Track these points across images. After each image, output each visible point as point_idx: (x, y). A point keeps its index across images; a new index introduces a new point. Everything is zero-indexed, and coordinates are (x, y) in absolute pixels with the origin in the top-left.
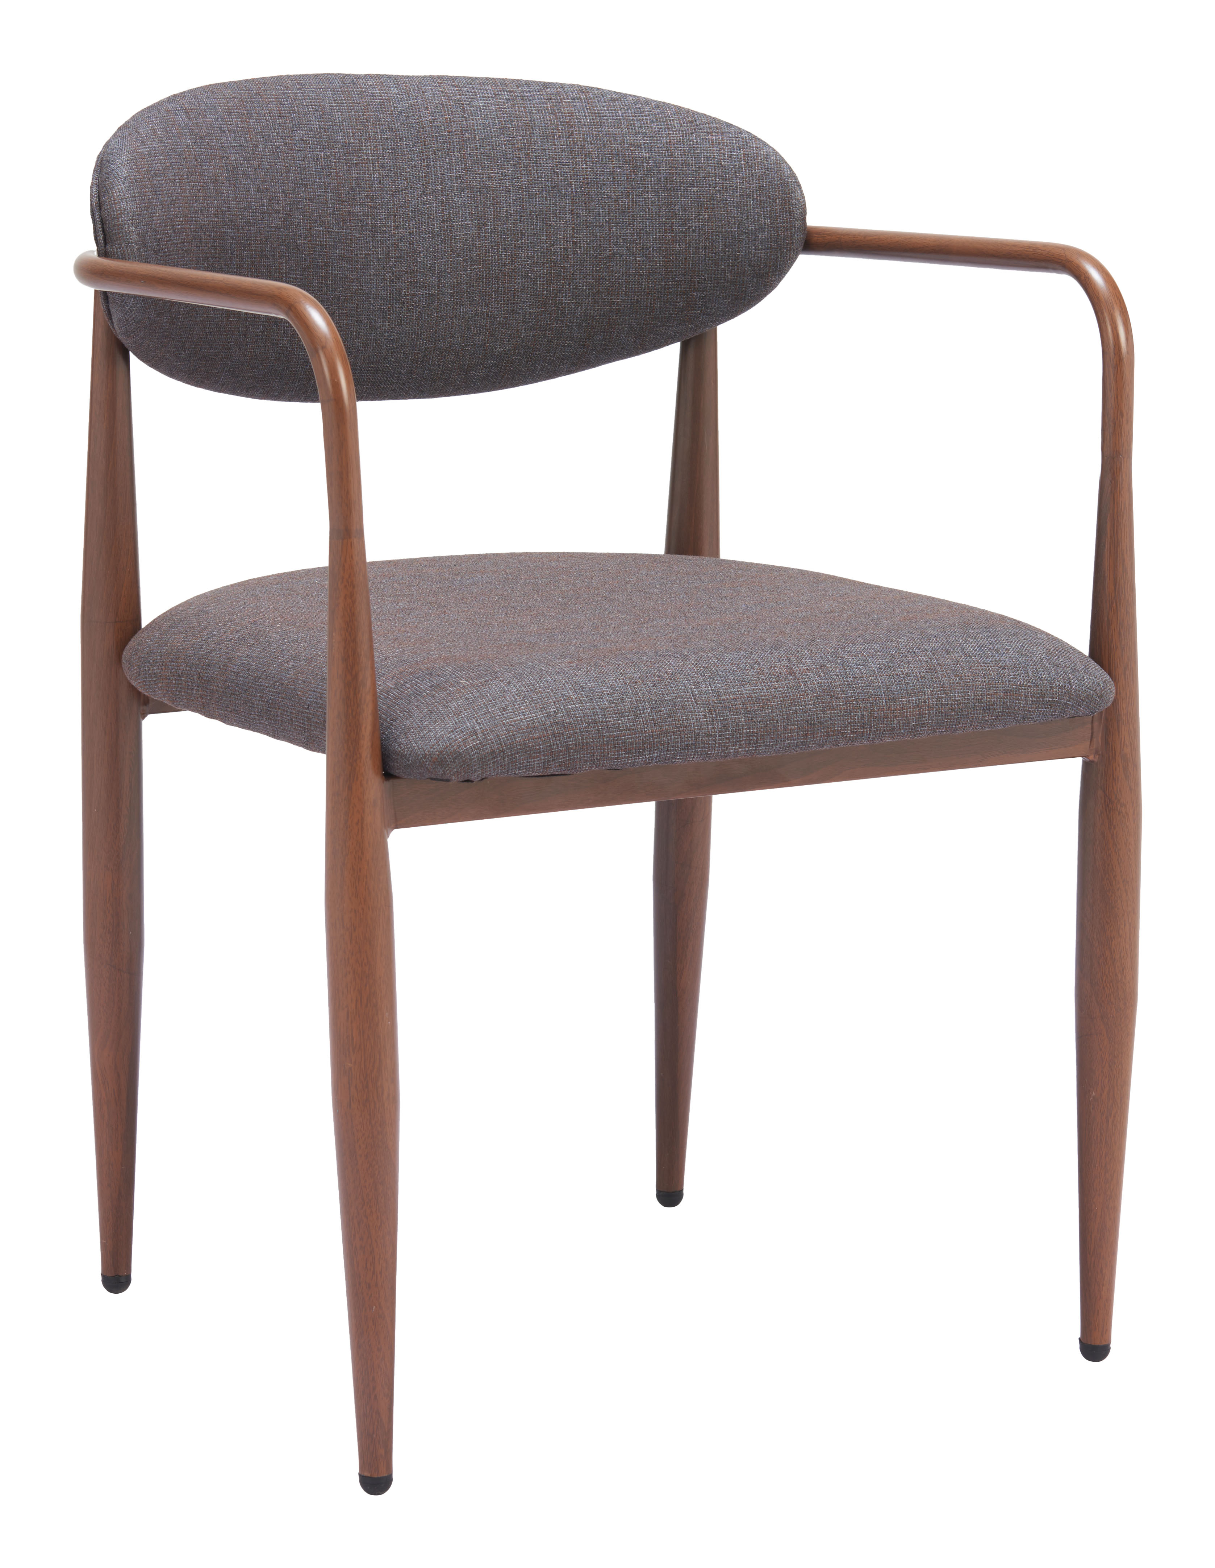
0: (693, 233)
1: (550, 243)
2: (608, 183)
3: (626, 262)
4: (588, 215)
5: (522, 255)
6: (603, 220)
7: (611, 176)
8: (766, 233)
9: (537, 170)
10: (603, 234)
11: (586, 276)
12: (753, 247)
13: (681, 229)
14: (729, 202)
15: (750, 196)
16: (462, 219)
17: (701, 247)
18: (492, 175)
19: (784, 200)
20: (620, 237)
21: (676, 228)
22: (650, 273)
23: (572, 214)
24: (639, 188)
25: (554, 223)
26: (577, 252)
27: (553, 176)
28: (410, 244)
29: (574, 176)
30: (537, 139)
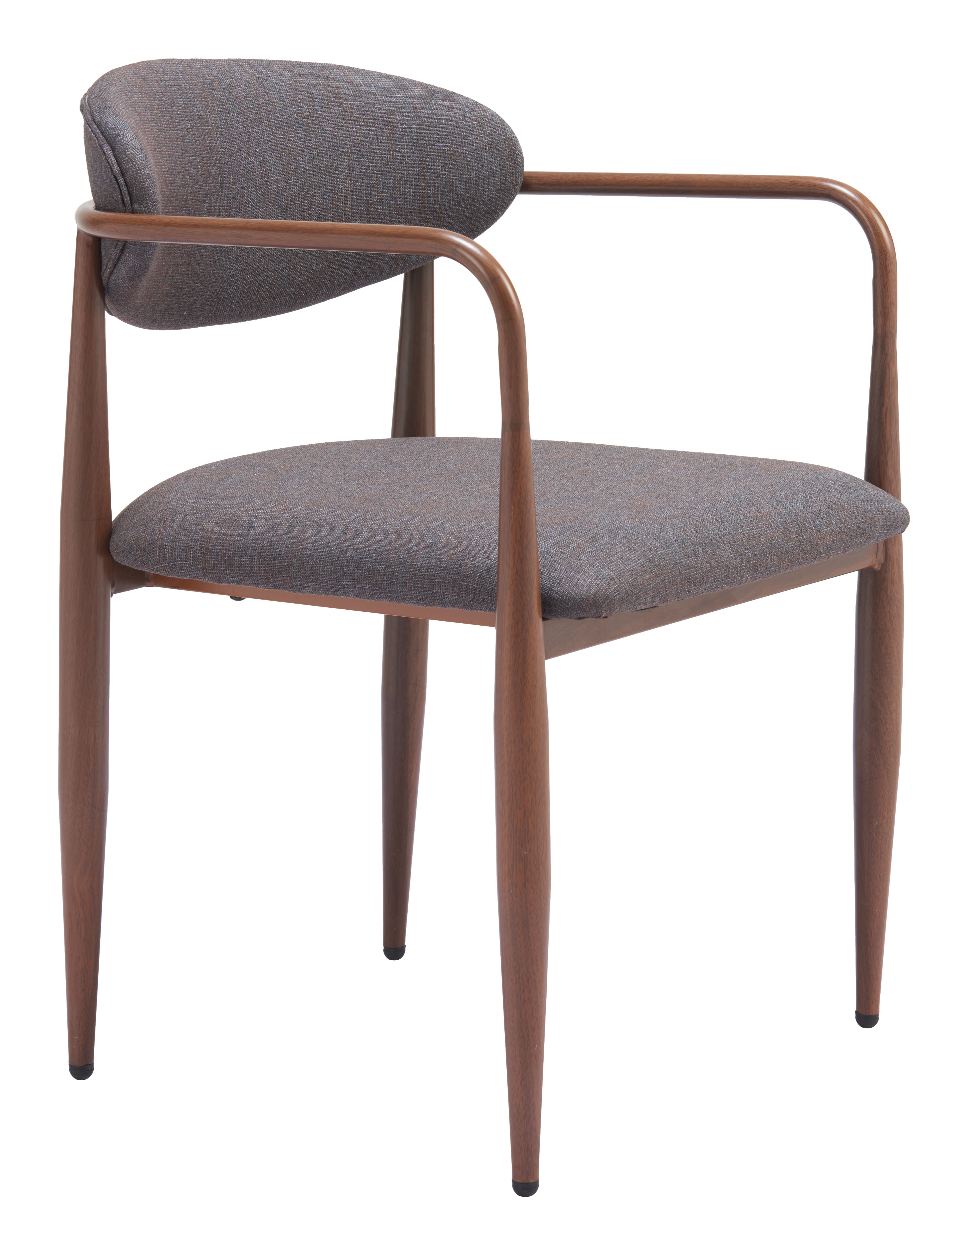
0: (440, 180)
1: (335, 192)
2: (374, 142)
3: (390, 205)
4: (361, 168)
5: (315, 202)
6: (372, 172)
7: (376, 137)
8: (497, 178)
9: (321, 134)
10: (372, 183)
11: (361, 218)
12: (487, 190)
13: (431, 177)
14: (468, 155)
15: (484, 149)
16: (274, 175)
17: (447, 191)
18: (291, 138)
19: (510, 151)
20: (385, 185)
21: (428, 177)
22: (407, 213)
23: (349, 168)
24: (397, 145)
25: (336, 176)
26: (354, 198)
27: (333, 138)
28: (243, 196)
29: (348, 137)
30: (318, 109)
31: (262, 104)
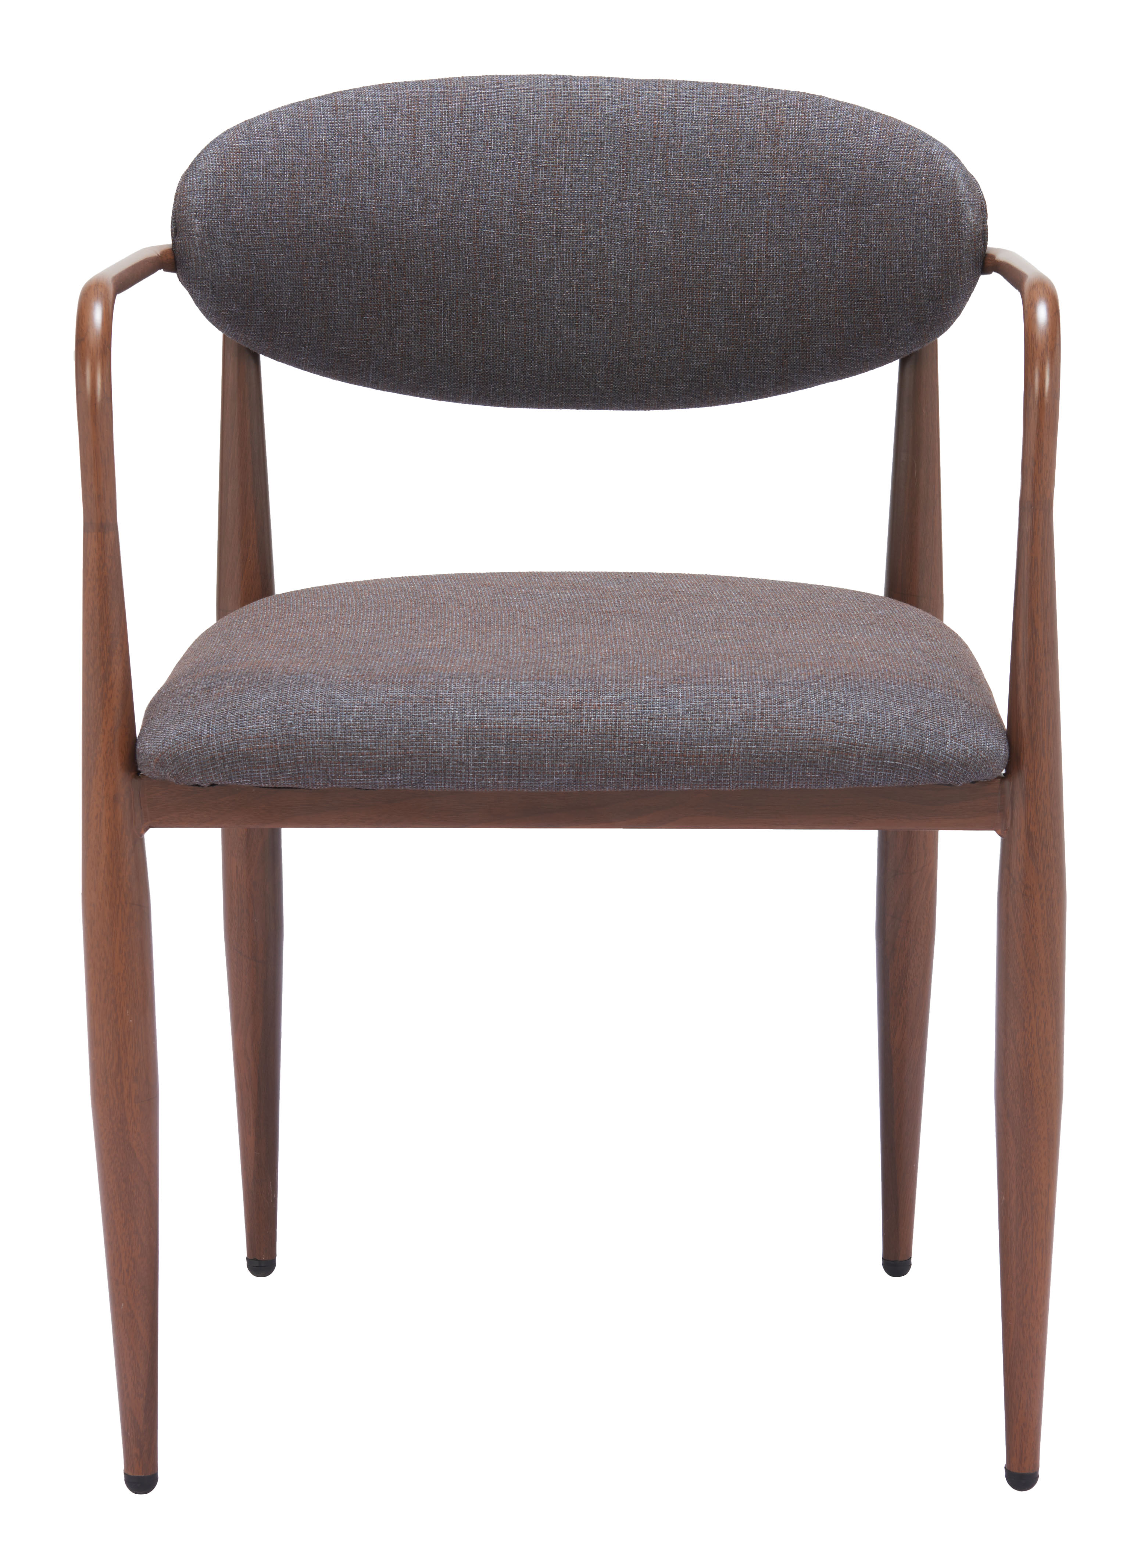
0: (874, 251)
1: (745, 256)
2: (803, 195)
3: (815, 279)
4: (782, 228)
5: (716, 267)
6: (795, 234)
7: (807, 189)
8: (937, 254)
9: (738, 180)
10: (794, 249)
11: (779, 292)
12: (927, 269)
13: (864, 247)
14: (906, 220)
15: (925, 214)
16: (658, 227)
17: (881, 266)
18: (694, 183)
19: (954, 219)
20: (810, 252)
21: (860, 245)
22: (837, 291)
23: (767, 227)
24: (831, 202)
25: (749, 235)
26: (770, 266)
27: (753, 187)
28: (600, 251)
29: (772, 187)
30: (743, 148)
31: (662, 137)
